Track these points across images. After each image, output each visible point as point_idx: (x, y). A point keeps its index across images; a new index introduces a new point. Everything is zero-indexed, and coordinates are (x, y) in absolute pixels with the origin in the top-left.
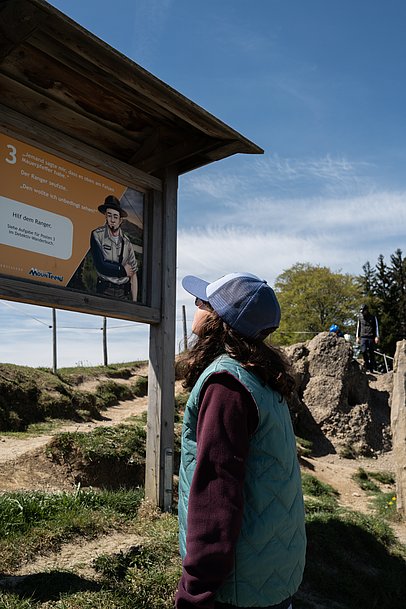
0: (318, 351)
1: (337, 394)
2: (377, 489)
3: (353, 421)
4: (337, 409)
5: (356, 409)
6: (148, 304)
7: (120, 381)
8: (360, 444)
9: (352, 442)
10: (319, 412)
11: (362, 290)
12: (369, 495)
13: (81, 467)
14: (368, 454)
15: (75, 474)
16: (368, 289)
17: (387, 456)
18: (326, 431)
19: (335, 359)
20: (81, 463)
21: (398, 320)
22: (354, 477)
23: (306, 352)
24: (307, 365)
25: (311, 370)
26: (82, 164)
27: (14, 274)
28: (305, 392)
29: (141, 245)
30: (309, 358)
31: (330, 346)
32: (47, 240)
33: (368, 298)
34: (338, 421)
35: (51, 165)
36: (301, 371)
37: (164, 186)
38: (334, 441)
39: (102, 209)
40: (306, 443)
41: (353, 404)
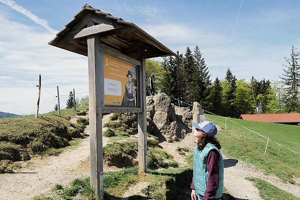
0: (158, 101)
1: (166, 118)
2: (184, 154)
3: (172, 128)
4: (166, 124)
5: (172, 123)
6: (139, 107)
7: (83, 117)
8: (174, 137)
9: (171, 136)
10: (159, 125)
11: (163, 68)
12: (183, 157)
13: (109, 160)
14: (177, 140)
15: (107, 162)
16: (165, 68)
17: (183, 140)
18: (162, 132)
19: (165, 105)
20: (108, 158)
21: (177, 81)
22: (176, 150)
23: (153, 102)
24: (154, 107)
25: (155, 109)
26: (123, 61)
27: (109, 104)
28: (154, 118)
29: (136, 86)
30: (155, 104)
31: (163, 99)
32: (116, 90)
33: (165, 71)
34: (166, 128)
35: (116, 64)
36: (152, 109)
37: (142, 64)
38: (165, 136)
39: (127, 76)
40: (157, 138)
41: (171, 121)
